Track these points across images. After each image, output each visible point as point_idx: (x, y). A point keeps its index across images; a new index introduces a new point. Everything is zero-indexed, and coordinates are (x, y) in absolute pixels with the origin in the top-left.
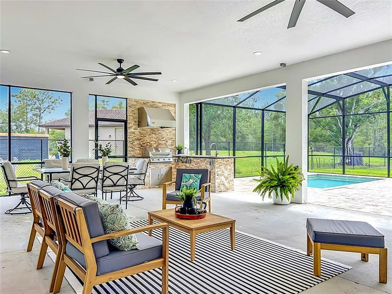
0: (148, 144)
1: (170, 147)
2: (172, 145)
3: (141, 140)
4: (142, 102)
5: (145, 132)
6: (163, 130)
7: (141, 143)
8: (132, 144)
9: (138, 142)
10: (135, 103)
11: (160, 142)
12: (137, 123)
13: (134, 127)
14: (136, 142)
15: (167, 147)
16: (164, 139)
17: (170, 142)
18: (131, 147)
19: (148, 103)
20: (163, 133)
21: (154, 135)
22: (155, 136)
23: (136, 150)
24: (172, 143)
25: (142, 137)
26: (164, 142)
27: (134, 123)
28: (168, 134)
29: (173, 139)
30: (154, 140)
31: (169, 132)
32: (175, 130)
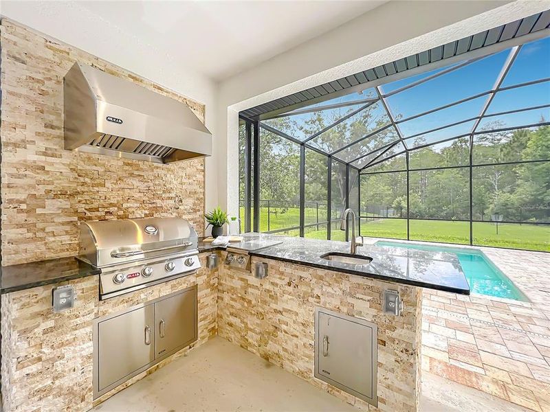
0: (112, 209)
1: (190, 217)
2: (195, 211)
3: (79, 197)
6: (169, 170)
7: (83, 207)
8: (29, 211)
9: (64, 203)
11: (159, 202)
12: (61, 132)
13: (42, 145)
15: (179, 217)
16: (173, 195)
17: (189, 203)
18: (20, 226)
20: (170, 177)
21: (135, 182)
22: (142, 186)
24: (194, 204)
25: (83, 184)
26: (172, 202)
27: (42, 129)
28: (184, 181)
29: (198, 199)
30: (137, 195)
31: (189, 177)
32: (204, 171)
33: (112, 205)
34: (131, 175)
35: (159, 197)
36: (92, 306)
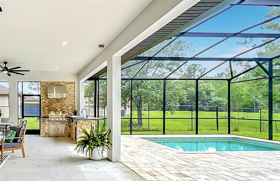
0: (54, 109)
1: (71, 111)
2: (72, 109)
3: (50, 107)
4: (50, 83)
5: (52, 101)
7: (50, 108)
8: (44, 109)
9: (47, 108)
10: (46, 84)
11: (63, 107)
12: (47, 96)
13: (45, 99)
14: (46, 108)
16: (66, 106)
17: (70, 108)
18: (43, 111)
19: (54, 83)
20: (66, 102)
21: (58, 103)
22: (60, 104)
23: (46, 113)
24: (72, 108)
25: (50, 104)
26: (66, 107)
27: (45, 96)
28: (69, 102)
29: (73, 106)
30: (59, 106)
31: (70, 101)
32: (75, 99)
33: (54, 108)
34: (58, 102)
35: (63, 106)
36: (48, 122)
